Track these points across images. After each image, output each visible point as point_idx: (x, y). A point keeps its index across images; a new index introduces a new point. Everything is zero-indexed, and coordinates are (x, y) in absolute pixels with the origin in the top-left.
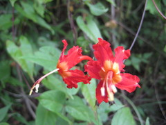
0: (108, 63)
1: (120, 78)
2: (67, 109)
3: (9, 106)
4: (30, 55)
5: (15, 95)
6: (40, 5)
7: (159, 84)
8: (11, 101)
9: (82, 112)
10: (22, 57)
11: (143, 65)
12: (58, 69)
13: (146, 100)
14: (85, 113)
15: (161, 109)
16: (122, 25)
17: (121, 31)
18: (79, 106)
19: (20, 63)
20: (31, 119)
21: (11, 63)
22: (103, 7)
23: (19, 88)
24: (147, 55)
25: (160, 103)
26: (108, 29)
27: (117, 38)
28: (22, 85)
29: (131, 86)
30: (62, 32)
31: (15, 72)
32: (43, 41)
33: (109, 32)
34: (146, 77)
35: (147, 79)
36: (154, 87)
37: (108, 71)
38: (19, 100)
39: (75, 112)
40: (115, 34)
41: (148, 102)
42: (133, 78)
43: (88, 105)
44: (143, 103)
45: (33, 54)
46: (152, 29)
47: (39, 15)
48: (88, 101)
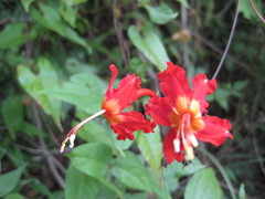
0: (183, 101)
1: (202, 124)
2: (114, 172)
4: (56, 88)
5: (31, 150)
7: (259, 131)
8: (25, 161)
9: (138, 176)
11: (233, 100)
12: (104, 111)
13: (238, 156)
14: (144, 178)
16: (199, 38)
17: (198, 46)
18: (132, 167)
19: (40, 101)
20: (56, 187)
21: (24, 100)
22: (170, 10)
24: (240, 85)
25: (261, 160)
26: (177, 43)
27: (190, 58)
29: (219, 136)
30: (104, 50)
31: (29, 115)
32: (73, 65)
33: (178, 49)
35: (241, 123)
36: (251, 136)
37: (183, 113)
39: (127, 177)
40: (187, 51)
41: (243, 160)
42: (222, 123)
43: (146, 164)
45: (60, 85)
46: (247, 42)
47: (68, 24)
48: (147, 159)
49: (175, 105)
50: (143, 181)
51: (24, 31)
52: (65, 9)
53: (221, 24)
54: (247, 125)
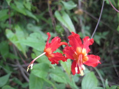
0: (79, 49)
3: (9, 74)
5: (13, 65)
6: (28, 2)
7: (114, 53)
9: (61, 77)
10: (18, 42)
13: (105, 64)
14: (63, 77)
15: (116, 70)
16: (87, 13)
17: (86, 16)
22: (73, 3)
23: (15, 60)
24: (105, 33)
25: (115, 66)
26: (77, 15)
27: (83, 22)
28: (17, 58)
29: (95, 63)
31: (12, 49)
32: (30, 27)
33: (77, 18)
34: (104, 48)
35: (106, 50)
36: (110, 56)
37: (79, 54)
38: (16, 69)
40: (81, 19)
42: (96, 57)
43: (64, 71)
44: (103, 67)
46: (108, 14)
47: (27, 9)
49: (76, 51)
50: (63, 79)
51: (8, 13)
52: (26, 3)
53: (97, 6)
54: (109, 51)
